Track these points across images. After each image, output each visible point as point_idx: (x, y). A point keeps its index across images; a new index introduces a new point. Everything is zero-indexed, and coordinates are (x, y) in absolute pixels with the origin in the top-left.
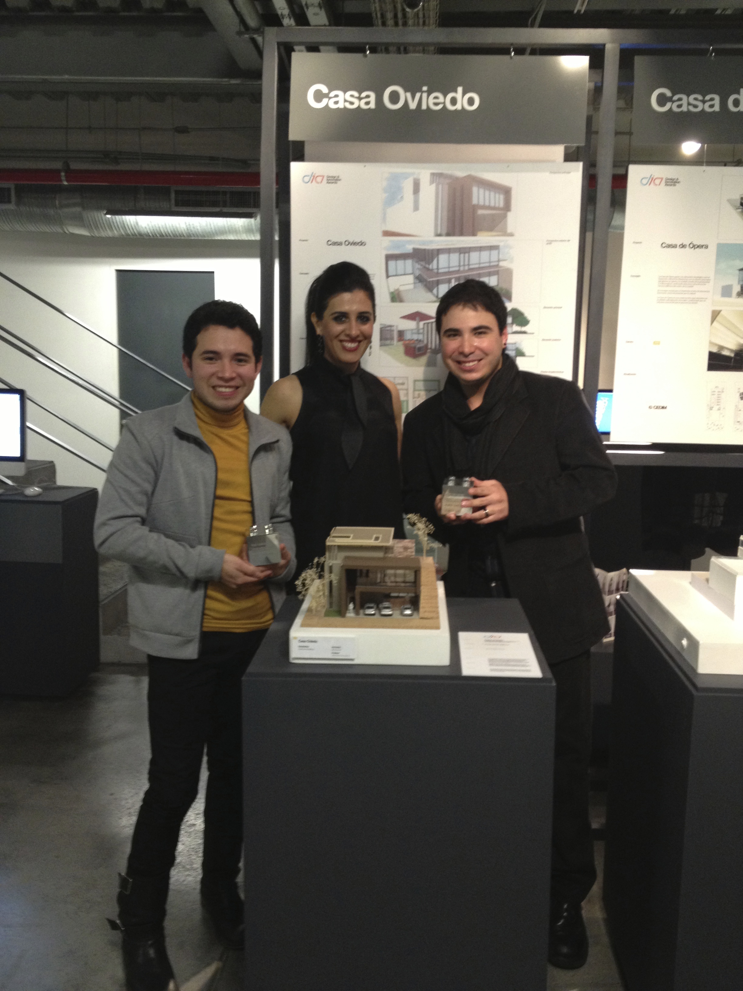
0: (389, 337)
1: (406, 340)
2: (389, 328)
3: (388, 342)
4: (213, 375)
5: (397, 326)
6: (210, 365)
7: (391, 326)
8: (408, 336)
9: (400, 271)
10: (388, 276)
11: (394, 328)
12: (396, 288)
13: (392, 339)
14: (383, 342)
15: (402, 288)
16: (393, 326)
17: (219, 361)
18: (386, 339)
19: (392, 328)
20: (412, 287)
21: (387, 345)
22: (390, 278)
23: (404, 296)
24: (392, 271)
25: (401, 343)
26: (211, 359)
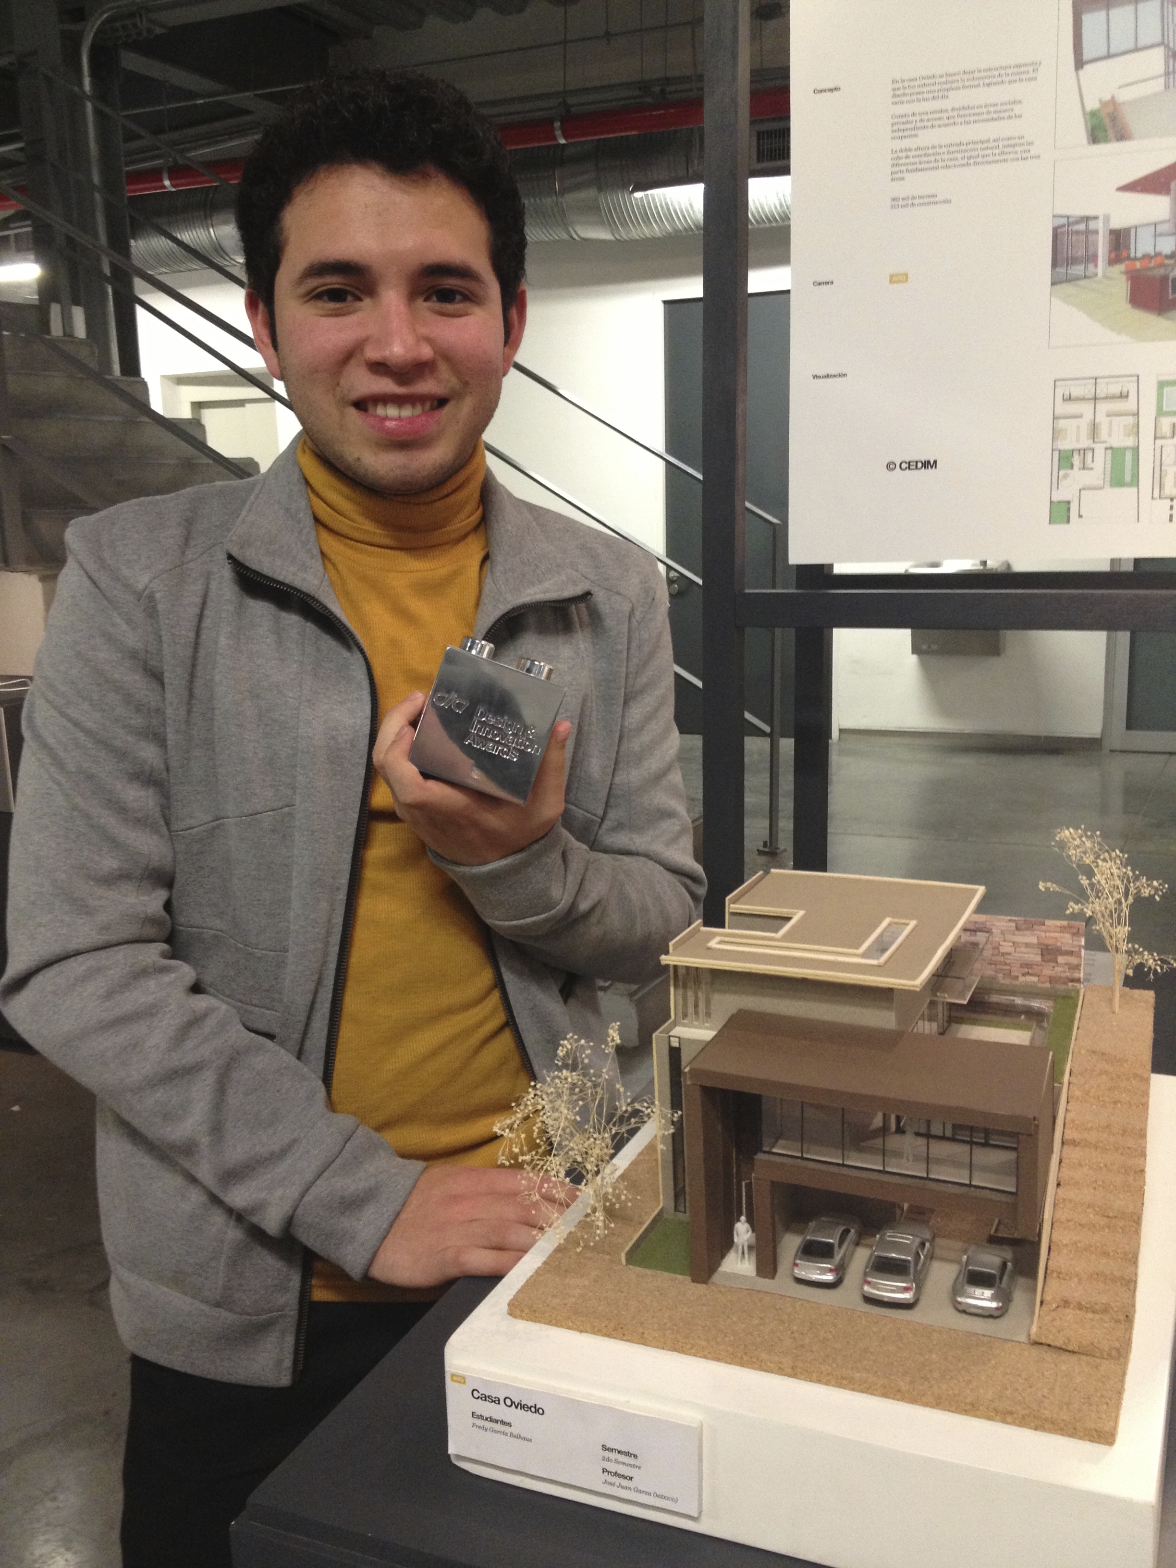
0: (1081, 253)
1: (1136, 259)
2: (1082, 227)
3: (1078, 269)
4: (349, 356)
5: (1107, 218)
6: (333, 320)
7: (1087, 219)
8: (1143, 245)
9: (1119, 43)
10: (1079, 63)
11: (1100, 225)
12: (1107, 97)
13: (1094, 258)
14: (1061, 270)
15: (1124, 96)
16: (1096, 218)
17: (367, 302)
18: (1073, 261)
19: (1092, 225)
20: (1158, 85)
21: (1077, 278)
22: (1088, 68)
23: (1132, 120)
24: (1092, 45)
25: (1121, 267)
26: (336, 295)
